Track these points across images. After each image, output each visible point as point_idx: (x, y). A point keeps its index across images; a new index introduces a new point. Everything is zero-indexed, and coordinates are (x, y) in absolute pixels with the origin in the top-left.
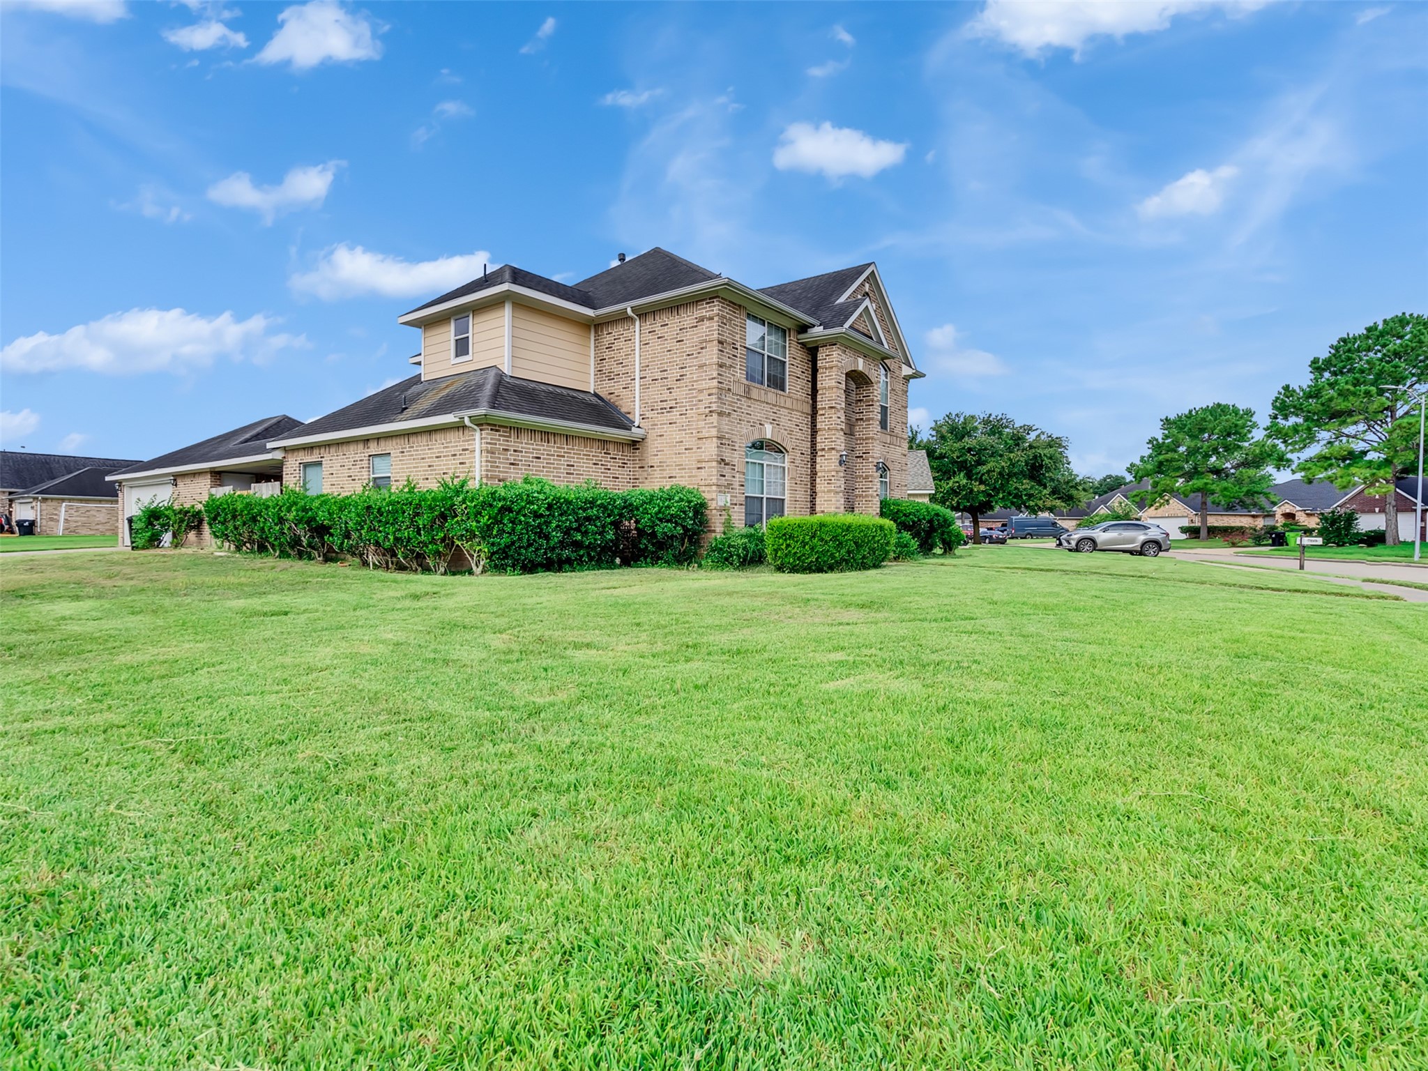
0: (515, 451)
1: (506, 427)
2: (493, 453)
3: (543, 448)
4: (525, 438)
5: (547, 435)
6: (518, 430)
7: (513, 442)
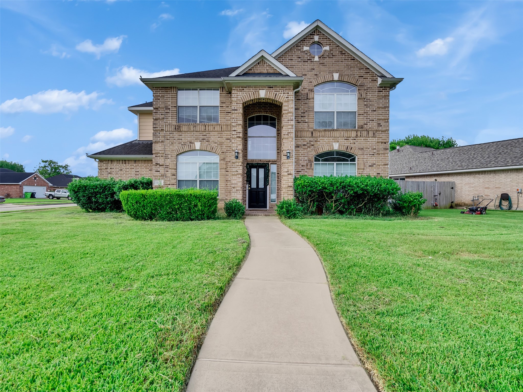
0: (111, 168)
1: (107, 160)
2: (101, 170)
3: (123, 166)
4: (115, 164)
5: (125, 161)
6: (112, 161)
7: (110, 165)
